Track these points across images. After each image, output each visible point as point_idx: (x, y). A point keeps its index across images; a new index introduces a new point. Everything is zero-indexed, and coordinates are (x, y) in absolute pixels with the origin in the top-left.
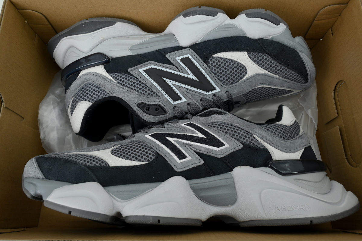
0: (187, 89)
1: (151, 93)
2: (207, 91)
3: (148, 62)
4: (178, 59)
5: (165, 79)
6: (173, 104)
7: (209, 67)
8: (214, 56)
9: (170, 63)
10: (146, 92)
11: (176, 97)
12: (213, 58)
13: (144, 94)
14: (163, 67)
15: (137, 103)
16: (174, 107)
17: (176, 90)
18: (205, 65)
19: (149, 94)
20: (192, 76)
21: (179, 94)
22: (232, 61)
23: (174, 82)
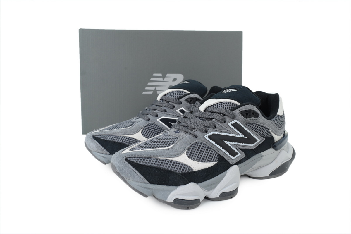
0: (228, 133)
1: (251, 125)
2: (214, 134)
3: (255, 148)
4: (239, 154)
5: (245, 137)
6: (236, 120)
7: (217, 153)
8: (216, 162)
9: (242, 150)
10: (254, 125)
11: (235, 125)
12: (216, 161)
13: (255, 124)
14: (246, 146)
15: (260, 117)
16: (235, 118)
17: (236, 130)
18: (220, 153)
19: (252, 125)
20: (228, 143)
21: (233, 128)
22: (202, 161)
23: (238, 136)
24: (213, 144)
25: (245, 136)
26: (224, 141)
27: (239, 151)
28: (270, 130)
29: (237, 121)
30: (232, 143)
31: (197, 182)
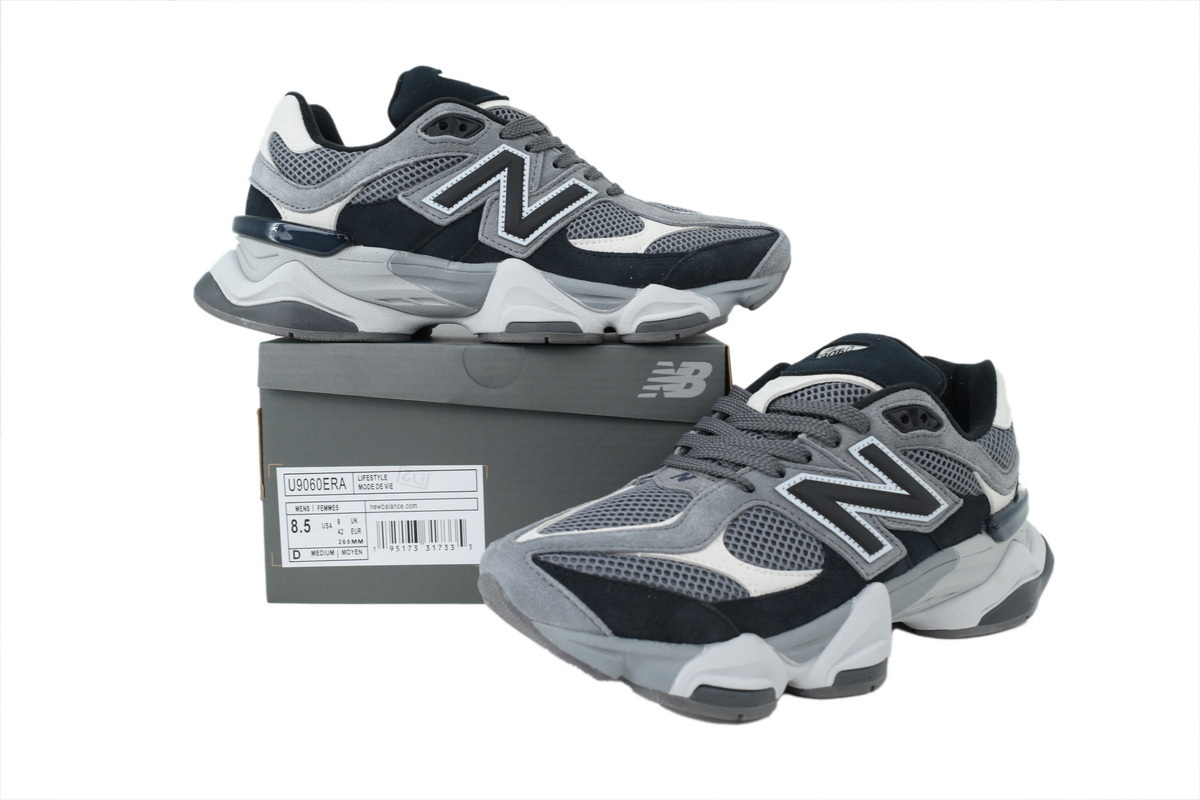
0: (849, 478)
1: (917, 455)
2: (806, 482)
3: (935, 527)
4: (888, 547)
5: (904, 492)
6: (872, 437)
7: (818, 541)
8: (819, 571)
9: (897, 533)
10: (928, 456)
11: (870, 453)
12: (817, 565)
13: (931, 451)
14: (906, 522)
15: (944, 428)
16: (868, 430)
17: (875, 470)
18: (827, 542)
19: (922, 454)
20: (852, 509)
21: (866, 463)
22: (774, 567)
23: (882, 488)
24: (806, 514)
25: (903, 488)
26: (839, 503)
27: (886, 537)
28: (976, 473)
29: (876, 442)
30: (863, 509)
31: (765, 632)
